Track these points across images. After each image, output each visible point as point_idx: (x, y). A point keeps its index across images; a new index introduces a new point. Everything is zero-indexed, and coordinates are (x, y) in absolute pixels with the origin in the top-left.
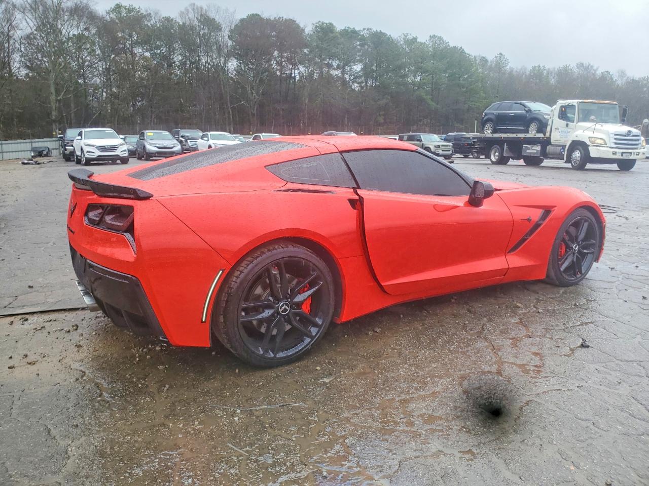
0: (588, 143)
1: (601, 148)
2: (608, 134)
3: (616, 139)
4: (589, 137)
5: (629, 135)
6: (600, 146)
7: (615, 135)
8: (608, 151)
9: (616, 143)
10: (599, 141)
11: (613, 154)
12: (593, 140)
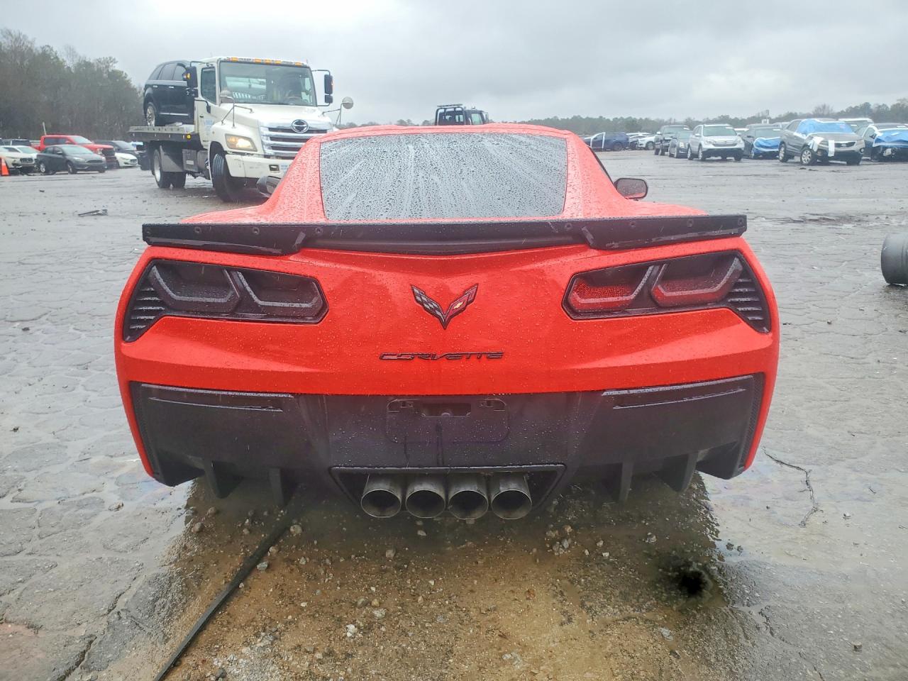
0: (226, 148)
1: (245, 158)
2: (255, 126)
3: (272, 138)
4: (226, 135)
5: (300, 129)
6: (243, 154)
7: (271, 129)
8: (260, 164)
9: (274, 148)
10: (242, 144)
11: (272, 169)
12: (233, 140)
